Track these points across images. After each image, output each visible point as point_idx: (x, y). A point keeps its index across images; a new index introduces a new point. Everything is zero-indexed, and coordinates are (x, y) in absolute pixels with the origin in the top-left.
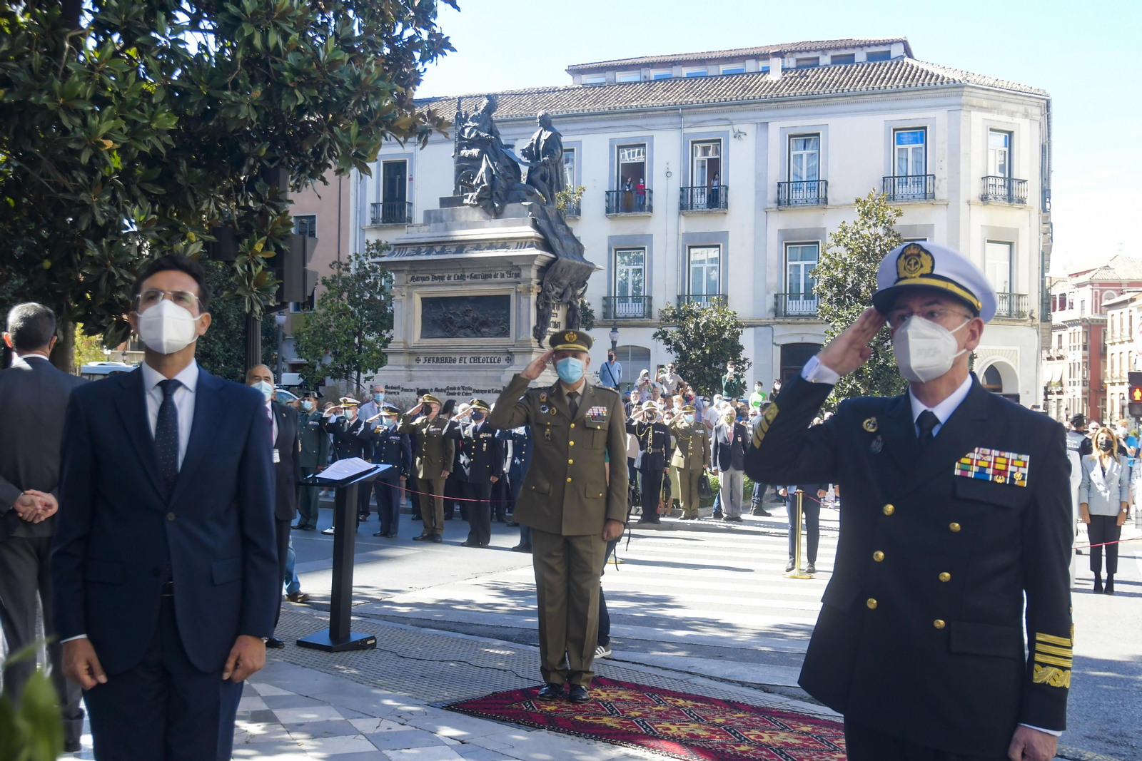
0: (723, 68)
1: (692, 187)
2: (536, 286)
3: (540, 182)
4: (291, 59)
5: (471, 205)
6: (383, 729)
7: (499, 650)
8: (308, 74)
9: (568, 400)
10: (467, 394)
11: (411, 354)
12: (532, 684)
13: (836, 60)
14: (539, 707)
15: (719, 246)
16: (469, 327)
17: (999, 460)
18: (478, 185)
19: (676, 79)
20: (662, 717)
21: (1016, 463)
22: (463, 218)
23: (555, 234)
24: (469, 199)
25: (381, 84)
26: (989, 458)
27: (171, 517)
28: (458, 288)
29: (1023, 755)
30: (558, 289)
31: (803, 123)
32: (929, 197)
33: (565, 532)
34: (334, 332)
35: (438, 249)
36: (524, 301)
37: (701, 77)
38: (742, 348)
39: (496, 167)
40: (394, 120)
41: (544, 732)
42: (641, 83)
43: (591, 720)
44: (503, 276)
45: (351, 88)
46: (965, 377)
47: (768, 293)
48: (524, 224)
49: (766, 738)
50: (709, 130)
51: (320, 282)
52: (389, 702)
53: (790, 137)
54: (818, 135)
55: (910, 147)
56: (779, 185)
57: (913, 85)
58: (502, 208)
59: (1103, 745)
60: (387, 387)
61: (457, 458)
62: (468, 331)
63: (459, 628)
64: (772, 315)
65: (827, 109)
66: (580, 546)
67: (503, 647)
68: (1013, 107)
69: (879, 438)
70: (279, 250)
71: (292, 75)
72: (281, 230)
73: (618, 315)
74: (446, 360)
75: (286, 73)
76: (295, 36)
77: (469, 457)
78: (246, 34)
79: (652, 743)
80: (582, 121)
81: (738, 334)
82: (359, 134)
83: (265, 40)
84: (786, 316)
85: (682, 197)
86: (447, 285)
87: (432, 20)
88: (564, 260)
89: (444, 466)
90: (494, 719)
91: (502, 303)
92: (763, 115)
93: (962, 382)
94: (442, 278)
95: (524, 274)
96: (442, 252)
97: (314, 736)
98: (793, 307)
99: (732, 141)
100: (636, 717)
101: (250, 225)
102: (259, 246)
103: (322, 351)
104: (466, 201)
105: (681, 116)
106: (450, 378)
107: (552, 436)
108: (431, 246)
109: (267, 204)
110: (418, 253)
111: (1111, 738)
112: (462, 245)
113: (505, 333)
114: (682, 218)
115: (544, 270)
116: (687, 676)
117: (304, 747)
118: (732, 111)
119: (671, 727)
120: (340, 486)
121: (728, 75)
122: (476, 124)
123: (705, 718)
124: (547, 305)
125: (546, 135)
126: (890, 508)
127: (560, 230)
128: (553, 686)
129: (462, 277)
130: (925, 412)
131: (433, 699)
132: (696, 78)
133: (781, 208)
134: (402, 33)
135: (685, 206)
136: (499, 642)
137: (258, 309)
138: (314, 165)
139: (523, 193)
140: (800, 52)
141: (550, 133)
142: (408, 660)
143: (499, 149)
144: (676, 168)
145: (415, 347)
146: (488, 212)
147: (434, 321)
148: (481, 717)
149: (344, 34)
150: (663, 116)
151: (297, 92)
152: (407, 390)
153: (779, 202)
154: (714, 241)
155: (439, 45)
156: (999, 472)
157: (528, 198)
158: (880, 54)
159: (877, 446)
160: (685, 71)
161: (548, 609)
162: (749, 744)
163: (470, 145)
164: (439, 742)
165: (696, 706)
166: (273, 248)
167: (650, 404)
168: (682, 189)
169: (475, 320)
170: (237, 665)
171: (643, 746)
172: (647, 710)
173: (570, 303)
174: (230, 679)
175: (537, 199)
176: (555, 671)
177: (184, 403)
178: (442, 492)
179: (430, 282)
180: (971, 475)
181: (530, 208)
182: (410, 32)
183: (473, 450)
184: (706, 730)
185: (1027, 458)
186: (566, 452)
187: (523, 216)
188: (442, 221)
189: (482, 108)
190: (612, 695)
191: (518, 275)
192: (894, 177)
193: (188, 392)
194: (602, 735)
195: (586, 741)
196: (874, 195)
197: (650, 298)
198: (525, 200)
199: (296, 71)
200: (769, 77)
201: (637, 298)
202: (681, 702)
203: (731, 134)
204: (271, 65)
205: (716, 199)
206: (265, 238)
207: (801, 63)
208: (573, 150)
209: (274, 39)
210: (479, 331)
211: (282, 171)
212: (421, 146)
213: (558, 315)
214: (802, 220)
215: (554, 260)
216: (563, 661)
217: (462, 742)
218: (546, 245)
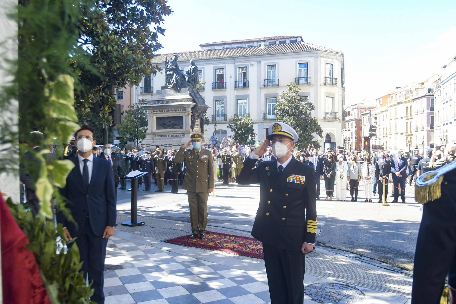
0: (247, 45)
1: (238, 81)
2: (191, 113)
3: (191, 81)
4: (115, 54)
5: (171, 89)
6: (147, 248)
7: (180, 225)
8: (120, 58)
9: (196, 154)
10: (171, 146)
11: (153, 134)
12: (189, 234)
13: (281, 42)
14: (191, 241)
15: (247, 99)
16: (171, 126)
17: (298, 177)
18: (172, 83)
19: (233, 48)
20: (226, 242)
21: (302, 178)
22: (168, 93)
23: (196, 97)
24: (170, 86)
25: (142, 60)
26: (295, 177)
27: (88, 196)
28: (167, 114)
29: (305, 250)
30: (198, 114)
31: (271, 62)
32: (309, 83)
33: (197, 192)
34: (130, 127)
35: (161, 102)
36: (187, 118)
37: (240, 48)
38: (254, 130)
39: (178, 77)
40: (146, 71)
41: (192, 248)
42: (222, 49)
43: (206, 244)
44: (181, 110)
45: (133, 62)
46: (290, 156)
47: (262, 113)
48: (187, 94)
49: (254, 247)
50: (243, 64)
51: (125, 112)
52: (149, 241)
53: (267, 66)
54: (276, 65)
55: (303, 69)
56: (264, 80)
57: (303, 50)
58: (180, 89)
59: (346, 245)
60: (146, 145)
61: (168, 167)
62: (171, 127)
63: (169, 218)
64: (263, 120)
65: (278, 57)
66: (201, 195)
67: (181, 224)
68: (333, 57)
69: (269, 172)
70: (112, 109)
71: (115, 59)
72: (113, 103)
73: (217, 120)
74: (164, 136)
75: (113, 58)
76: (116, 47)
77: (172, 167)
78: (101, 47)
79: (222, 250)
80: (204, 61)
81: (253, 126)
82: (135, 75)
83: (107, 48)
84: (267, 120)
85: (235, 84)
86: (164, 113)
87: (157, 39)
88: (199, 105)
89: (164, 170)
90: (178, 244)
91: (181, 118)
92: (259, 59)
93: (289, 157)
94: (162, 111)
95: (187, 109)
96: (162, 103)
97: (128, 251)
98: (269, 117)
99: (250, 67)
100: (218, 242)
101: (104, 102)
102: (107, 108)
103: (126, 133)
104: (169, 88)
105: (234, 60)
106: (165, 141)
107: (192, 164)
108: (158, 101)
109: (109, 96)
110: (155, 104)
111: (349, 243)
112: (168, 101)
113: (182, 127)
114: (235, 90)
115: (193, 108)
116: (234, 230)
117: (125, 254)
118: (250, 58)
119: (228, 245)
120: (133, 179)
121: (249, 47)
122: (171, 64)
123: (238, 242)
124: (194, 119)
125: (193, 67)
126: (271, 190)
127: (198, 95)
128: (195, 235)
129: (168, 111)
130: (280, 166)
131: (161, 239)
132: (239, 48)
133: (265, 87)
134: (148, 43)
135: (236, 87)
136: (180, 222)
137: (107, 127)
138: (122, 83)
139: (186, 85)
140: (270, 40)
141: (194, 67)
142: (154, 228)
143: (179, 72)
144: (233, 76)
145: (155, 132)
146: (176, 91)
147: (160, 124)
148: (175, 244)
149: (130, 45)
150: (229, 59)
151: (117, 64)
152: (152, 145)
153: (264, 86)
154: (245, 97)
155: (159, 46)
156: (297, 181)
157: (188, 86)
158: (294, 41)
159: (269, 174)
160: (235, 46)
161: (193, 213)
162: (249, 249)
163: (170, 70)
164: (163, 252)
165: (236, 239)
166: (111, 109)
167: (225, 149)
168: (235, 82)
169: (173, 124)
170: (106, 234)
171: (220, 250)
172: (221, 240)
173: (201, 118)
174: (105, 238)
175: (191, 87)
176: (195, 230)
177: (90, 165)
178: (163, 177)
179: (159, 112)
180: (291, 181)
181: (189, 89)
182: (150, 42)
183: (172, 165)
184: (238, 245)
185: (304, 177)
186: (196, 169)
187: (187, 92)
188: (162, 94)
189: (173, 59)
190: (212, 236)
191: (185, 110)
192: (298, 78)
193: (91, 162)
194: (208, 248)
195: (204, 250)
196: (292, 84)
197: (226, 115)
198: (187, 87)
199: (116, 58)
200: (261, 48)
201: (222, 115)
202: (231, 238)
203: (250, 65)
204: (109, 55)
205: (245, 85)
206: (108, 106)
207: (270, 43)
208: (202, 70)
209: (110, 48)
210: (174, 127)
211: (113, 85)
212: (154, 76)
213: (198, 122)
214: (271, 91)
215: (196, 105)
216: (198, 227)
217: (169, 251)
218: (194, 101)
